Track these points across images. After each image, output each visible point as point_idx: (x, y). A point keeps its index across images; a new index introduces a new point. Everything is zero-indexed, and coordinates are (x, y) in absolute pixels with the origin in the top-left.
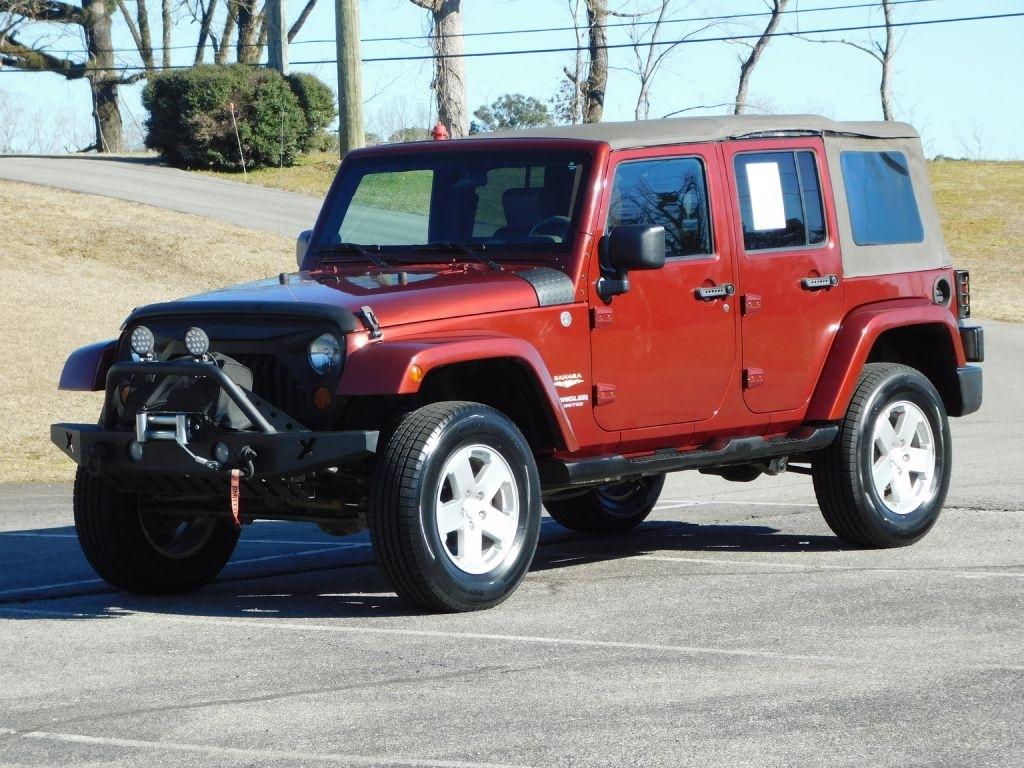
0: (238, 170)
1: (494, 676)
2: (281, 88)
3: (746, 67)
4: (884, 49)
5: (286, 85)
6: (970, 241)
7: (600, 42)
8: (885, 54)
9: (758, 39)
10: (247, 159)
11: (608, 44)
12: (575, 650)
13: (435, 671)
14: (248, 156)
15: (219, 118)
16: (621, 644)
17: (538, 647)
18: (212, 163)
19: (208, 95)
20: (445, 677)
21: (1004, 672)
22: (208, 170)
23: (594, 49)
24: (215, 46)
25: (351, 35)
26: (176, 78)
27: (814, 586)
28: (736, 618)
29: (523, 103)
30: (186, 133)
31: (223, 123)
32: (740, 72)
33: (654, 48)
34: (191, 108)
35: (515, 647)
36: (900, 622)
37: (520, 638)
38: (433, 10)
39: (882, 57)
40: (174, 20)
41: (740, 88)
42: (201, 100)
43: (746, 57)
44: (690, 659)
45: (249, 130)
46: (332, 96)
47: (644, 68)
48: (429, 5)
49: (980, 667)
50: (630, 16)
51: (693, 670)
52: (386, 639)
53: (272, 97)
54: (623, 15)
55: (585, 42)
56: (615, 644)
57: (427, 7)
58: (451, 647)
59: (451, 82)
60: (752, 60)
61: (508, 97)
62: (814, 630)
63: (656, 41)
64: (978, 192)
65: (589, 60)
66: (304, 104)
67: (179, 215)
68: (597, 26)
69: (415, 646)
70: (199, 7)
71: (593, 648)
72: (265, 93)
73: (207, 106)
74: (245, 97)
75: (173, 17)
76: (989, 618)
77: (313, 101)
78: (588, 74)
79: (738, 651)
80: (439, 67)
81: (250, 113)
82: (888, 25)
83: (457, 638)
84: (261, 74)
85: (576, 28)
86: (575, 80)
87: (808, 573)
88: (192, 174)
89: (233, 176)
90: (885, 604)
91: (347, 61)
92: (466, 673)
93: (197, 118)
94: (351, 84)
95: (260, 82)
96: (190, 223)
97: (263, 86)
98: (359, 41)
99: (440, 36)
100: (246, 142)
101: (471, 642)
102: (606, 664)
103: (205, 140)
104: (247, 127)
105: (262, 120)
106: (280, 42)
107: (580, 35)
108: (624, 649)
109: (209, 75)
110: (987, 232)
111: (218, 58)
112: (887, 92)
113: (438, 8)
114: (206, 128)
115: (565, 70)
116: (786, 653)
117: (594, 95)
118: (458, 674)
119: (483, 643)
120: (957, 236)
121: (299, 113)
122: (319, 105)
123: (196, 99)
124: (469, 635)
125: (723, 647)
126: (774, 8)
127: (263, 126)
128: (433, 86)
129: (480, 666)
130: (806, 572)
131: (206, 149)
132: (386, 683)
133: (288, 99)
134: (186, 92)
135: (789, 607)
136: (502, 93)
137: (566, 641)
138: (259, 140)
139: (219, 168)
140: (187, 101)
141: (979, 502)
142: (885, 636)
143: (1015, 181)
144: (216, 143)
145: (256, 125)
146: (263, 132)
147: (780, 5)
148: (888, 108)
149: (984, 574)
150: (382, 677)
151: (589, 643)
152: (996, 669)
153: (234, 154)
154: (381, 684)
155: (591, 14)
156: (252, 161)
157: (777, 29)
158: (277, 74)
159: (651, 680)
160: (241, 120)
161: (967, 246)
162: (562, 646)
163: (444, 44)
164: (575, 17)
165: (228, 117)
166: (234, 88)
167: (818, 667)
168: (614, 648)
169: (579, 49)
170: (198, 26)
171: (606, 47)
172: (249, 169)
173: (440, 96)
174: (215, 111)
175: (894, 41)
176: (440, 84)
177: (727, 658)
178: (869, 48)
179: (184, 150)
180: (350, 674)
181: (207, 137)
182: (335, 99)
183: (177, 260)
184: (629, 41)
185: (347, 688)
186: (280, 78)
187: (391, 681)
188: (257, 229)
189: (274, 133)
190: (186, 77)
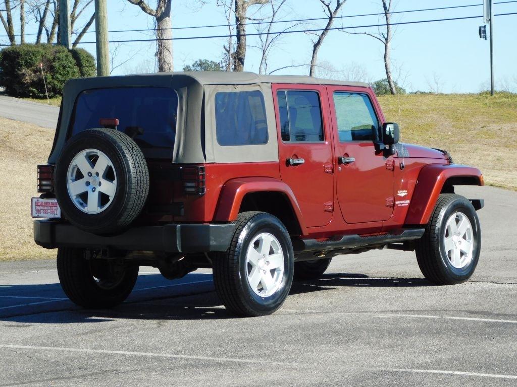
0: (45, 98)
1: (110, 376)
2: (67, 56)
3: (316, 46)
4: (386, 37)
5: (70, 55)
6: (418, 135)
7: (242, 33)
8: (387, 40)
9: (322, 31)
10: (49, 92)
11: (246, 33)
12: (160, 360)
13: (80, 373)
14: (49, 91)
15: (35, 71)
16: (186, 356)
17: (140, 358)
18: (31, 94)
19: (30, 59)
20: (84, 376)
21: (386, 372)
22: (29, 98)
23: (239, 36)
24: (48, 34)
25: (103, 28)
26: (13, 51)
27: (298, 322)
28: (252, 341)
29: (208, 64)
30: (19, 78)
31: (37, 73)
32: (313, 48)
33: (269, 36)
34: (21, 66)
35: (128, 359)
36: (339, 343)
37: (132, 353)
38: (156, 16)
39: (385, 41)
40: (26, 21)
41: (313, 57)
42: (26, 62)
43: (316, 41)
44: (220, 364)
45: (50, 77)
46: (94, 60)
47: (264, 46)
48: (154, 14)
49: (374, 369)
50: (257, 20)
51: (220, 371)
52: (59, 354)
53: (62, 60)
54: (254, 20)
55: (235, 32)
56: (183, 356)
57: (153, 15)
58: (93, 358)
59: (166, 52)
60: (319, 43)
61: (200, 60)
62: (292, 347)
63: (270, 32)
64: (424, 110)
65: (237, 42)
66: (79, 64)
67: (11, 121)
68: (240, 24)
69: (74, 358)
70: (39, 14)
71: (170, 359)
72: (59, 59)
73: (29, 65)
74: (49, 60)
75: (26, 20)
76: (386, 341)
77: (84, 63)
78: (236, 50)
79: (247, 360)
80: (159, 45)
81: (51, 69)
82: (388, 25)
83: (98, 353)
84: (56, 49)
85: (229, 25)
86: (228, 52)
87: (297, 314)
88: (21, 100)
89: (42, 101)
90: (333, 332)
91: (101, 42)
92: (97, 374)
93: (24, 71)
94: (103, 55)
95: (56, 52)
96: (16, 125)
97: (58, 55)
98: (107, 32)
99: (160, 29)
100: (49, 83)
101: (105, 355)
102: (173, 368)
103: (28, 82)
104: (49, 76)
105: (57, 72)
106: (67, 32)
107: (231, 29)
108: (186, 359)
109: (30, 49)
110: (427, 130)
111: (49, 40)
112: (387, 59)
113: (159, 15)
114: (29, 76)
115: (224, 47)
116: (273, 361)
117: (239, 59)
118: (91, 375)
119: (111, 356)
120: (412, 132)
121: (76, 69)
122: (87, 64)
123: (23, 62)
124: (105, 351)
125: (240, 358)
126: (330, 16)
127: (58, 75)
128: (156, 55)
129: (105, 369)
130: (296, 314)
131: (28, 87)
132: (51, 380)
133: (70, 62)
134: (18, 58)
135: (282, 334)
136: (197, 59)
137: (156, 355)
138: (56, 82)
139: (35, 97)
140: (19, 62)
141: (397, 274)
142: (328, 351)
143: (443, 104)
144: (33, 84)
145: (54, 75)
146: (58, 78)
147: (333, 15)
148: (388, 66)
149: (390, 315)
150: (50, 376)
151: (169, 356)
152: (382, 371)
153: (43, 89)
154: (48, 380)
155: (237, 19)
156: (52, 93)
157: (332, 27)
158: (65, 49)
159: (196, 377)
160: (46, 72)
161: (416, 138)
162: (154, 358)
163: (162, 34)
164: (228, 20)
165: (40, 71)
166: (42, 56)
167: (288, 369)
168: (181, 359)
169: (231, 36)
170: (38, 24)
171: (245, 35)
172: (50, 97)
173: (160, 60)
174: (33, 67)
175: (391, 33)
176: (160, 54)
177: (240, 364)
178: (378, 36)
179: (16, 87)
180: (33, 375)
181: (29, 81)
182: (96, 62)
183: (8, 144)
184: (257, 33)
185: (29, 382)
186: (67, 51)
187: (54, 379)
188: (51, 128)
189: (63, 79)
190: (18, 50)
